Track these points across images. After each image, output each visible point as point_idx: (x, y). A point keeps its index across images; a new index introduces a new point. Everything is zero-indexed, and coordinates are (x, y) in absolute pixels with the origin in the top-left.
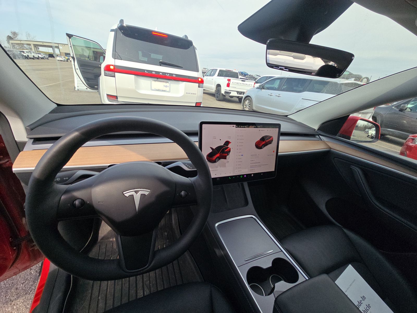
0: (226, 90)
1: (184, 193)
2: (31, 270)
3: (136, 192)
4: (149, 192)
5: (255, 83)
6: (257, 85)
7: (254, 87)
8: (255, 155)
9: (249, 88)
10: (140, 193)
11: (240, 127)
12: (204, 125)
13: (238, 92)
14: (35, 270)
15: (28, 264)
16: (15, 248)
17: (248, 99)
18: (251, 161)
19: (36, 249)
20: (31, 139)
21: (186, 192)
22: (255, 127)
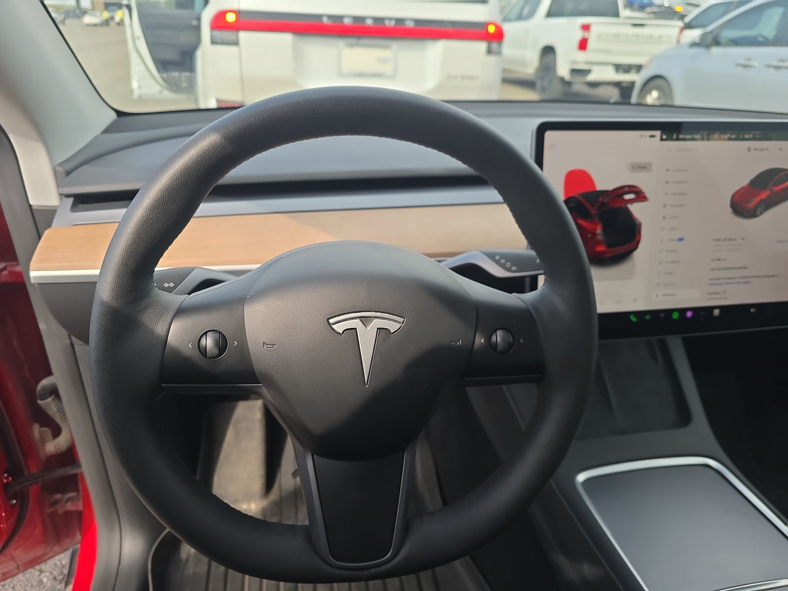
0: (574, 62)
1: (503, 338)
2: (41, 571)
3: (365, 320)
4: (399, 322)
5: (682, 30)
6: (695, 34)
7: (678, 41)
8: (730, 240)
9: (659, 49)
10: (376, 324)
11: (678, 139)
12: (549, 135)
13: (618, 67)
14: (51, 573)
15: (38, 552)
16: (14, 501)
17: (657, 88)
18: (713, 260)
19: (61, 511)
20: (68, 196)
21: (511, 333)
22: (734, 136)
